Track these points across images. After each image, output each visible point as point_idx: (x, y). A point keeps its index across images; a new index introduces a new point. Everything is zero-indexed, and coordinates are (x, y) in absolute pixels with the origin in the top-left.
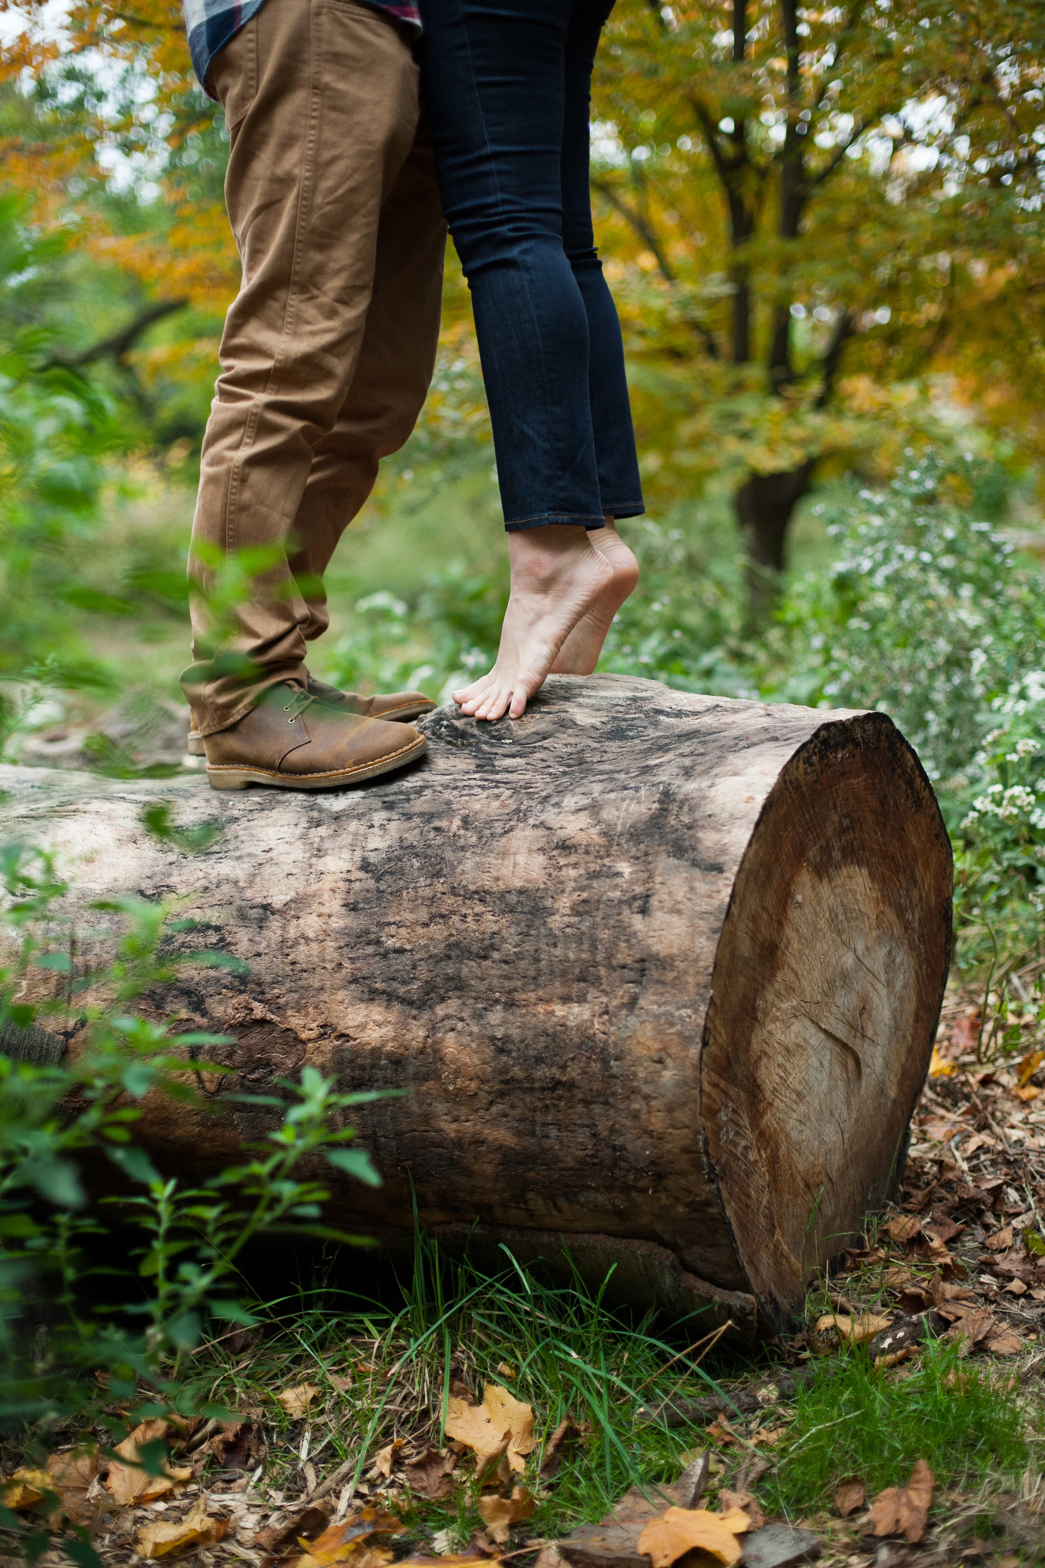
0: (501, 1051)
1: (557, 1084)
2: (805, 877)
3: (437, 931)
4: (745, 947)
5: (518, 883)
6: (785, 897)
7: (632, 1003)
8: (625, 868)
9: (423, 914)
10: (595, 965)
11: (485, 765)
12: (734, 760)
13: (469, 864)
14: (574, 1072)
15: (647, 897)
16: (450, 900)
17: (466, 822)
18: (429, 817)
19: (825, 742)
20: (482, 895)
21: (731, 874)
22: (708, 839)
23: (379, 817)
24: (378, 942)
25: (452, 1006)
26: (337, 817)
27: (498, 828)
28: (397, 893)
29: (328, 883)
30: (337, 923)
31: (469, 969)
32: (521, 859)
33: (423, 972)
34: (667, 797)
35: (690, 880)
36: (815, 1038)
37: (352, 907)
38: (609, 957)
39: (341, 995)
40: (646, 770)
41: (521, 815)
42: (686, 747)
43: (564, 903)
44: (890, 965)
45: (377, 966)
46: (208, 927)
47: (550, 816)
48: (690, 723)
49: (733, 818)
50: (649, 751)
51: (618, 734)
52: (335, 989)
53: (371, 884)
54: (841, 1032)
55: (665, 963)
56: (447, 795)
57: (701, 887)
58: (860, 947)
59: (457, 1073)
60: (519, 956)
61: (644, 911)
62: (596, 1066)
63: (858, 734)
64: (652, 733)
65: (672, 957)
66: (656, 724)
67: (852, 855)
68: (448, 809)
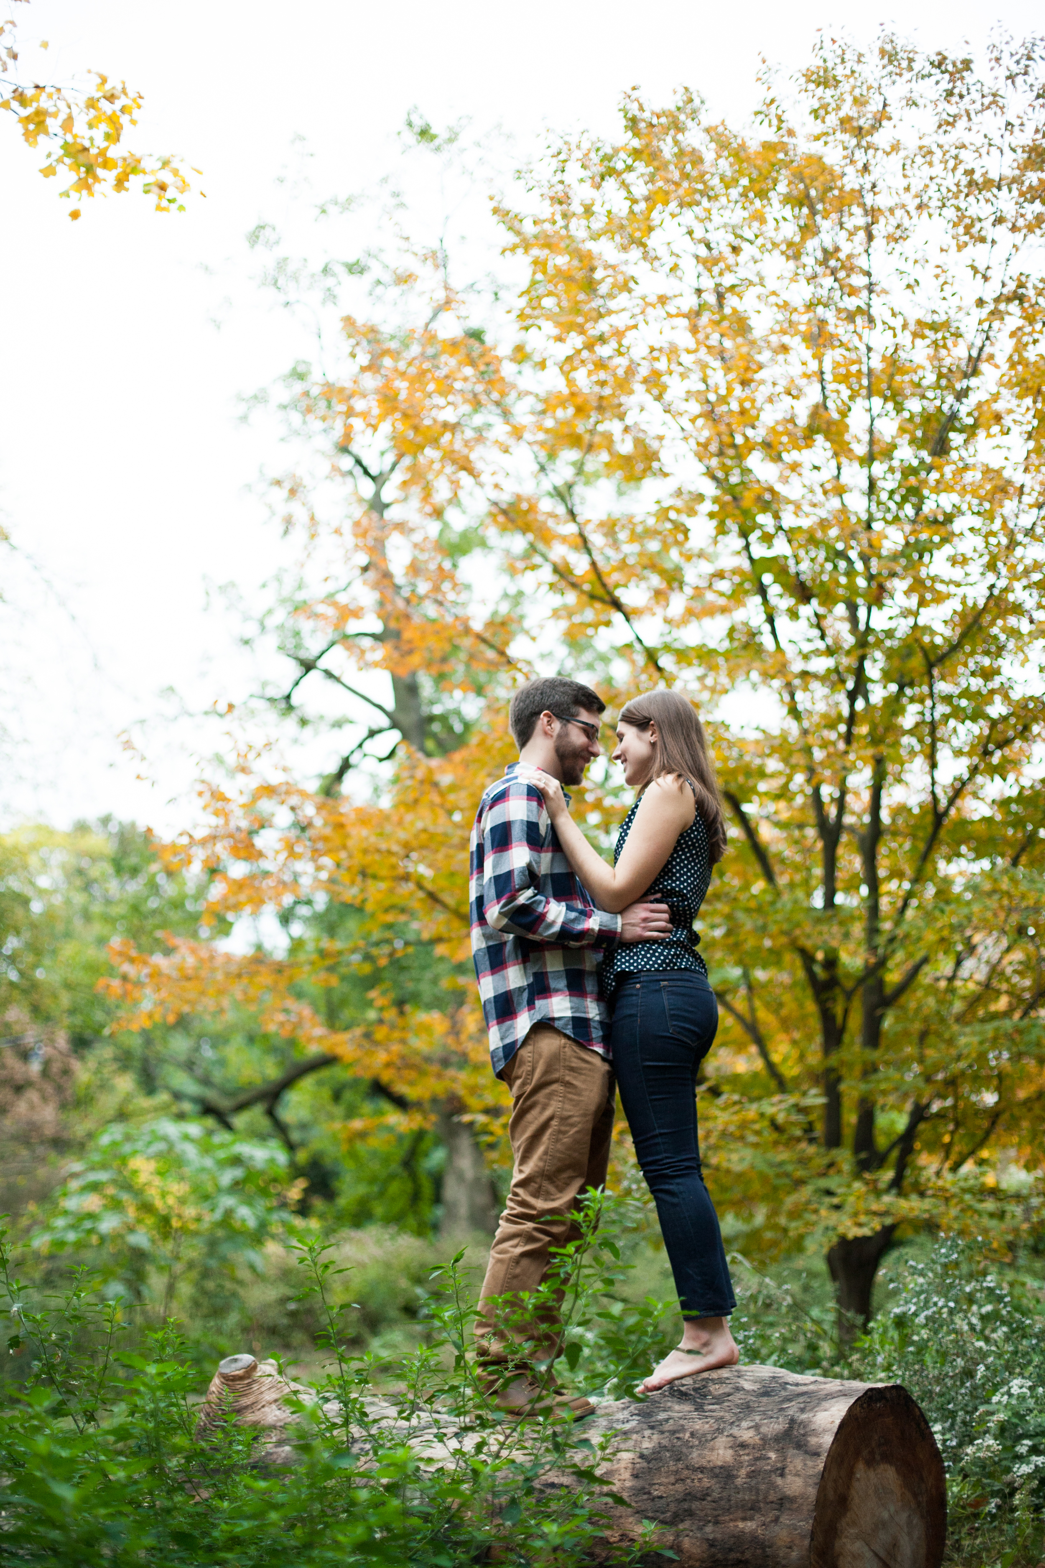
0: (712, 1546)
1: (740, 1562)
2: (861, 1466)
3: (680, 1487)
4: (831, 1495)
5: (720, 1463)
6: (851, 1474)
7: (776, 1520)
8: (773, 1455)
9: (672, 1479)
10: (758, 1501)
11: (699, 1408)
12: (825, 1404)
13: (695, 1454)
14: (748, 1555)
15: (783, 1469)
16: (686, 1472)
17: (692, 1434)
18: (673, 1432)
19: (870, 1397)
20: (702, 1469)
21: (824, 1457)
22: (813, 1440)
23: (647, 1433)
24: (649, 1493)
25: (687, 1524)
26: (625, 1433)
27: (709, 1437)
28: (658, 1469)
29: (623, 1464)
30: (628, 1484)
31: (695, 1505)
32: (721, 1452)
33: (673, 1507)
34: (792, 1421)
35: (804, 1460)
36: (869, 1555)
37: (635, 1476)
38: (766, 1497)
39: (631, 1519)
40: (782, 1410)
41: (720, 1431)
42: (801, 1399)
43: (743, 1472)
44: (909, 1523)
45: (649, 1505)
46: (562, 1485)
47: (735, 1431)
48: (804, 1389)
49: (825, 1431)
50: (783, 1402)
51: (766, 1394)
52: (628, 1516)
53: (645, 1465)
54: (882, 1554)
55: (792, 1500)
56: (682, 1422)
57: (810, 1463)
58: (892, 1509)
59: (690, 1558)
60: (721, 1499)
61: (782, 1475)
62: (759, 1552)
63: (888, 1395)
64: (783, 1393)
65: (795, 1497)
66: (785, 1389)
67: (886, 1458)
68: (683, 1429)
